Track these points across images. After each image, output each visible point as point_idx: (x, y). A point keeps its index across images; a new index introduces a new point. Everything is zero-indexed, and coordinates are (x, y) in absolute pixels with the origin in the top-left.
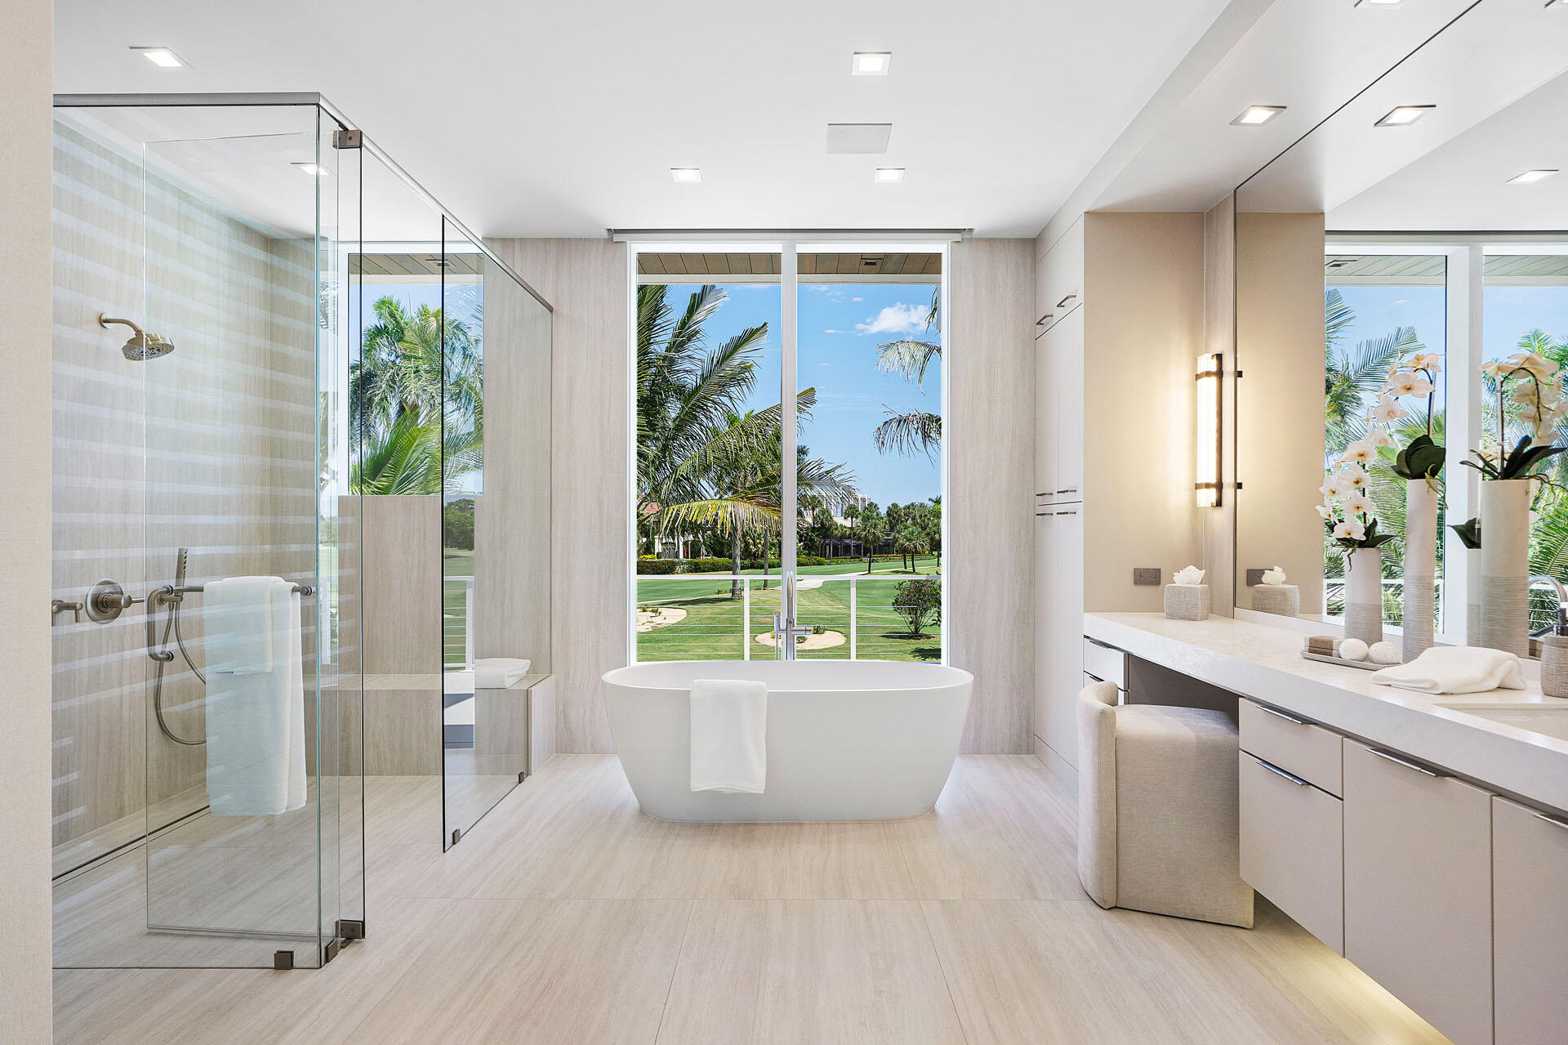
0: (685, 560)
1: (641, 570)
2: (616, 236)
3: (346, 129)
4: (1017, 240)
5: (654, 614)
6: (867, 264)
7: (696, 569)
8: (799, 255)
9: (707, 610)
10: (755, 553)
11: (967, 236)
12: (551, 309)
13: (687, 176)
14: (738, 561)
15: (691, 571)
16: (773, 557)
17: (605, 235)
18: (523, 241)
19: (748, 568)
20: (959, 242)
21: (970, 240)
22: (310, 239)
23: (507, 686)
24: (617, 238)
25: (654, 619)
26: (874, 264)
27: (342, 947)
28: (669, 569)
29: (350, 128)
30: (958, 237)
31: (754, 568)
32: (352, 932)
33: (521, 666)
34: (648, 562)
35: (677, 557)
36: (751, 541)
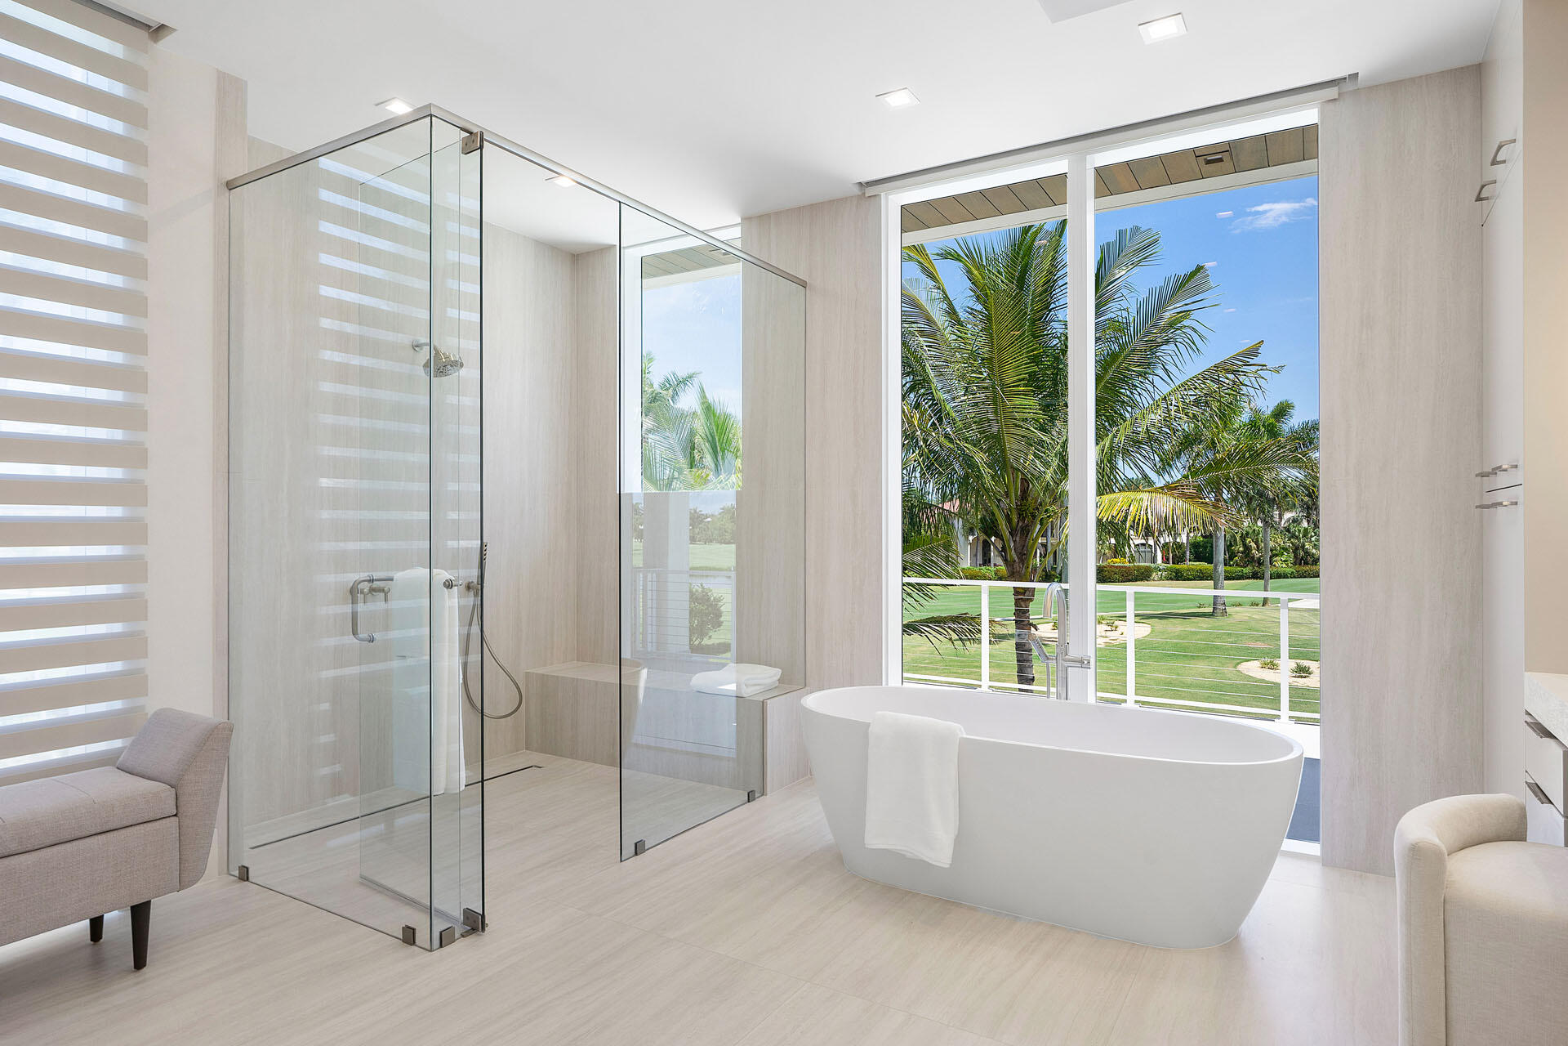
0: (1163, 566)
1: (1103, 576)
2: (869, 190)
3: (471, 133)
4: (1442, 74)
5: (1109, 628)
6: (1208, 162)
7: (1178, 576)
8: (1098, 170)
9: (1176, 627)
10: (1259, 559)
11: (1348, 87)
12: (804, 284)
13: (899, 100)
14: (1221, 568)
15: (1171, 579)
16: (1284, 565)
17: (856, 191)
18: (778, 214)
19: (1248, 578)
20: (1335, 99)
21: (1357, 91)
22: (605, 249)
23: (745, 695)
24: (870, 191)
25: (1109, 634)
26: (1220, 160)
27: (463, 936)
28: (1143, 575)
29: (475, 130)
30: (1333, 92)
31: (1257, 578)
32: (475, 923)
33: (768, 675)
34: (1117, 567)
35: (1154, 560)
36: (1253, 544)
